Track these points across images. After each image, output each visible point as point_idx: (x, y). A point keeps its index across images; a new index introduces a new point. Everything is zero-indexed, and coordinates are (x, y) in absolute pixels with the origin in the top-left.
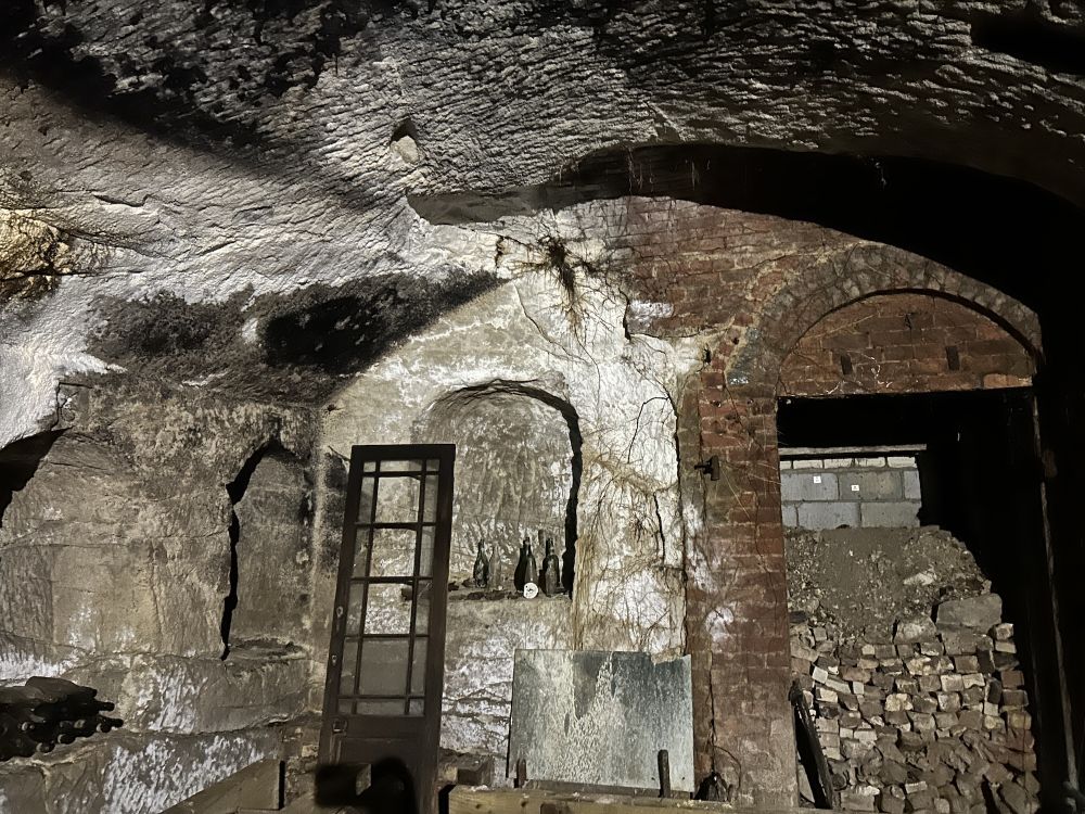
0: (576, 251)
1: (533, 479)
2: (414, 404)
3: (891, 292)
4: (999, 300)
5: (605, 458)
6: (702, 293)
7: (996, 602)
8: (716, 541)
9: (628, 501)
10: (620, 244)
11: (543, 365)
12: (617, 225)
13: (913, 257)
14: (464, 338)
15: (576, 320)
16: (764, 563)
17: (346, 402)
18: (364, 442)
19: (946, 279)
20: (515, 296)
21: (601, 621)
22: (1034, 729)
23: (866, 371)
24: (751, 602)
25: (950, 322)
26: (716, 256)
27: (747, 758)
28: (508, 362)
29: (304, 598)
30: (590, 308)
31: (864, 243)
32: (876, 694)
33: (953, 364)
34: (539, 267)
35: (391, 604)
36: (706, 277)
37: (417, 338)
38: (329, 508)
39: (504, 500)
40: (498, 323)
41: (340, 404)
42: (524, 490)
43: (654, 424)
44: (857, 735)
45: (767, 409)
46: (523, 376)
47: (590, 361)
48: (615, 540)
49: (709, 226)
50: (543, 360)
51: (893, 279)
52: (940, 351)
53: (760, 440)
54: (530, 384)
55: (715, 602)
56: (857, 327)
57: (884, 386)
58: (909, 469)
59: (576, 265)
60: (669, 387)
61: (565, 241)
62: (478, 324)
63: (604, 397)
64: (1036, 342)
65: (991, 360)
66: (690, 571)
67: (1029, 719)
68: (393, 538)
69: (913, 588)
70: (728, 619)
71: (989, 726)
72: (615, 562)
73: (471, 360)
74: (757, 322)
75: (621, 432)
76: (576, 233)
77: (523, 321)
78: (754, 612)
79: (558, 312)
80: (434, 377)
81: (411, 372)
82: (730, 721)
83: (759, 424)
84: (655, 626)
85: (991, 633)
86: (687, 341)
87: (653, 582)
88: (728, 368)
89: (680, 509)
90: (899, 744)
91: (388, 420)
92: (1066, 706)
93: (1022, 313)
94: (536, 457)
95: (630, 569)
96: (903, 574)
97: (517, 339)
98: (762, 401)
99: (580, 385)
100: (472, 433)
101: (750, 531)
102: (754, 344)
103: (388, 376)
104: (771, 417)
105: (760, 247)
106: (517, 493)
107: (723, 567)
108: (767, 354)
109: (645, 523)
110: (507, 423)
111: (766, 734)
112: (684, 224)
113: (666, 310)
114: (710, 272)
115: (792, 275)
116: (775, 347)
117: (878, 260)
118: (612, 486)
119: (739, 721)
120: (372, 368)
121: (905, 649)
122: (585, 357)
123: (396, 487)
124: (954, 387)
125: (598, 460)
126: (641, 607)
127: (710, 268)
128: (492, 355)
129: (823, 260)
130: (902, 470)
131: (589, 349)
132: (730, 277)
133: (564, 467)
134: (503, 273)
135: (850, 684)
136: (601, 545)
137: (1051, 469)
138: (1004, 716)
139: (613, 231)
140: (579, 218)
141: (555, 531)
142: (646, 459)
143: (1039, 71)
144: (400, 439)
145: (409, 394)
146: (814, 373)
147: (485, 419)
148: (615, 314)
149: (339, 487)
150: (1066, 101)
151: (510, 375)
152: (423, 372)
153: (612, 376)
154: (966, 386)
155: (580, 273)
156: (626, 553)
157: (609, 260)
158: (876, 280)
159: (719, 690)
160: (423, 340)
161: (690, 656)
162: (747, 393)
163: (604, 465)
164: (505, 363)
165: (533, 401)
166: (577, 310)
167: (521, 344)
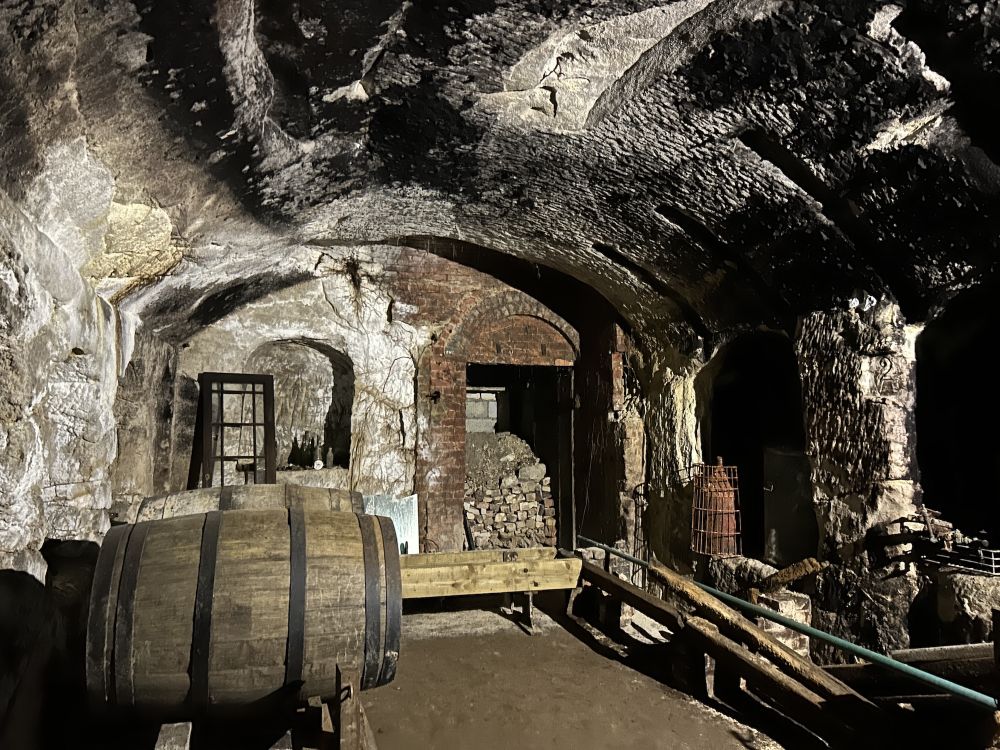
0: (365, 268)
1: (303, 399)
2: (245, 347)
3: (522, 315)
4: (565, 325)
5: (370, 389)
6: (434, 303)
7: (543, 467)
8: (434, 435)
9: (383, 413)
10: (391, 269)
11: (333, 331)
12: (393, 259)
13: (533, 300)
14: (282, 308)
15: (358, 308)
16: (456, 446)
17: (196, 343)
18: (207, 369)
19: (545, 312)
20: (320, 287)
21: (367, 479)
22: (557, 526)
23: (507, 352)
24: (449, 466)
25: (544, 332)
26: (442, 284)
27: (442, 544)
28: (310, 327)
29: (166, 471)
30: (367, 301)
31: (512, 289)
32: (491, 514)
33: (543, 353)
34: (338, 272)
35: (231, 474)
36: (437, 295)
37: (251, 305)
38: (184, 413)
39: (282, 411)
40: (307, 302)
41: (192, 344)
42: (296, 406)
43: (402, 372)
44: (481, 535)
45: (462, 369)
46: (319, 336)
47: (363, 331)
48: (376, 435)
49: (441, 268)
50: (333, 327)
51: (524, 309)
52: (538, 345)
53: (458, 384)
54: (321, 341)
55: (431, 466)
56: (504, 330)
57: (514, 361)
58: (492, 400)
59: (363, 276)
60: (413, 352)
61: (361, 262)
62: (292, 301)
63: (371, 354)
64: (578, 347)
65: (558, 352)
66: (419, 451)
67: (555, 521)
68: (231, 433)
69: (505, 463)
70: (438, 474)
71: (538, 526)
72: (376, 447)
73: (286, 322)
74: (461, 322)
75: (379, 374)
76: (369, 258)
77: (323, 303)
78: (451, 471)
79: (348, 300)
80: (259, 331)
81: (243, 326)
82: (435, 526)
83: (459, 375)
84: (397, 481)
85: (541, 482)
86: (424, 328)
87: (397, 457)
88: (446, 345)
89: (416, 418)
90: (500, 537)
91: (226, 357)
92: (574, 510)
93: (573, 333)
94: (308, 385)
95: (384, 451)
96: (500, 456)
97: (318, 313)
98: (461, 364)
99: (355, 345)
100: (262, 367)
101: (451, 430)
102: (458, 334)
103: (228, 327)
104: (464, 372)
105: (464, 282)
106: (291, 407)
107: (437, 449)
108: (465, 340)
109: (393, 426)
110: (289, 362)
111: (452, 531)
112: (428, 265)
113: (415, 310)
114: (438, 292)
115: (479, 300)
116: (469, 337)
117: (517, 299)
118: (374, 405)
119: (440, 526)
120: (219, 322)
121: (505, 491)
122: (361, 329)
123: (232, 401)
124: (543, 364)
125: (364, 390)
126: (389, 471)
127: (439, 290)
128: (300, 321)
129: (494, 295)
130: (488, 401)
131: (364, 325)
132: (448, 296)
133: (326, 392)
134: (317, 273)
135: (480, 510)
136: (368, 438)
137: (578, 405)
138: (544, 521)
139: (390, 261)
140: (373, 251)
141: (317, 432)
142: (395, 391)
143: (610, 261)
144: (234, 370)
145: (242, 341)
146: (483, 351)
147: (274, 358)
148: (383, 307)
149: (192, 399)
150: (615, 271)
151: (311, 334)
152: (252, 327)
153: (376, 343)
154: (548, 364)
155: (365, 281)
156: (381, 442)
157: (383, 276)
158: (516, 309)
159: (431, 511)
160: (254, 306)
161: (416, 495)
162: (453, 359)
163: (369, 393)
164: (309, 327)
165: (311, 350)
166: (359, 301)
167: (320, 317)
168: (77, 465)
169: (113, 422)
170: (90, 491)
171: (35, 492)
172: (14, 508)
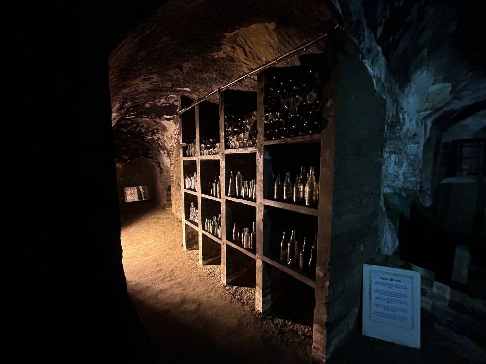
168: (411, 168)
169: (422, 156)
170: (415, 176)
171: (404, 174)
172: (399, 177)
